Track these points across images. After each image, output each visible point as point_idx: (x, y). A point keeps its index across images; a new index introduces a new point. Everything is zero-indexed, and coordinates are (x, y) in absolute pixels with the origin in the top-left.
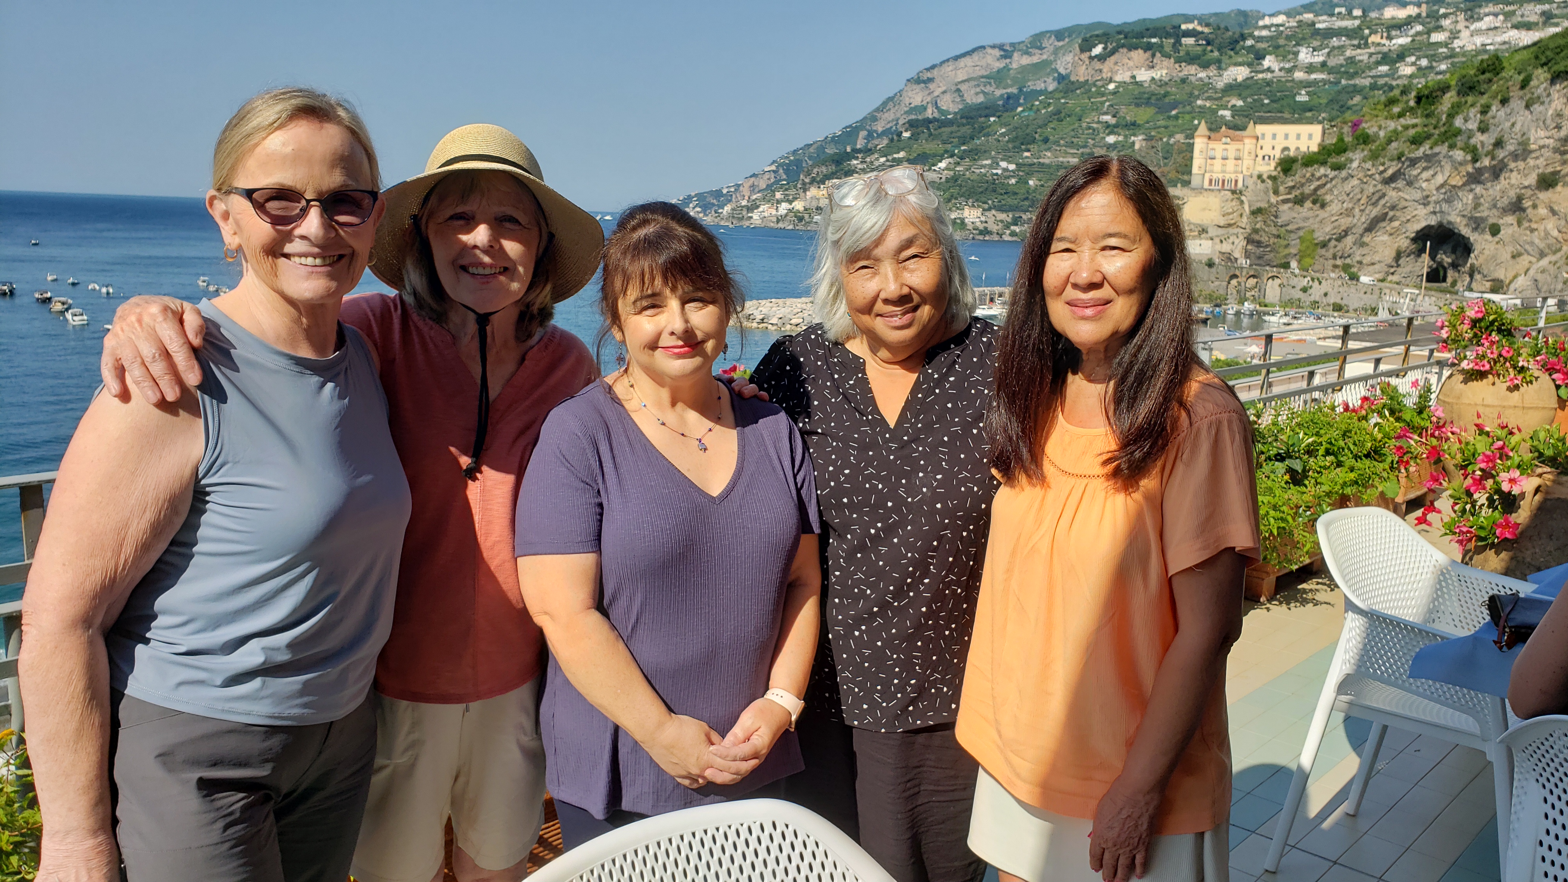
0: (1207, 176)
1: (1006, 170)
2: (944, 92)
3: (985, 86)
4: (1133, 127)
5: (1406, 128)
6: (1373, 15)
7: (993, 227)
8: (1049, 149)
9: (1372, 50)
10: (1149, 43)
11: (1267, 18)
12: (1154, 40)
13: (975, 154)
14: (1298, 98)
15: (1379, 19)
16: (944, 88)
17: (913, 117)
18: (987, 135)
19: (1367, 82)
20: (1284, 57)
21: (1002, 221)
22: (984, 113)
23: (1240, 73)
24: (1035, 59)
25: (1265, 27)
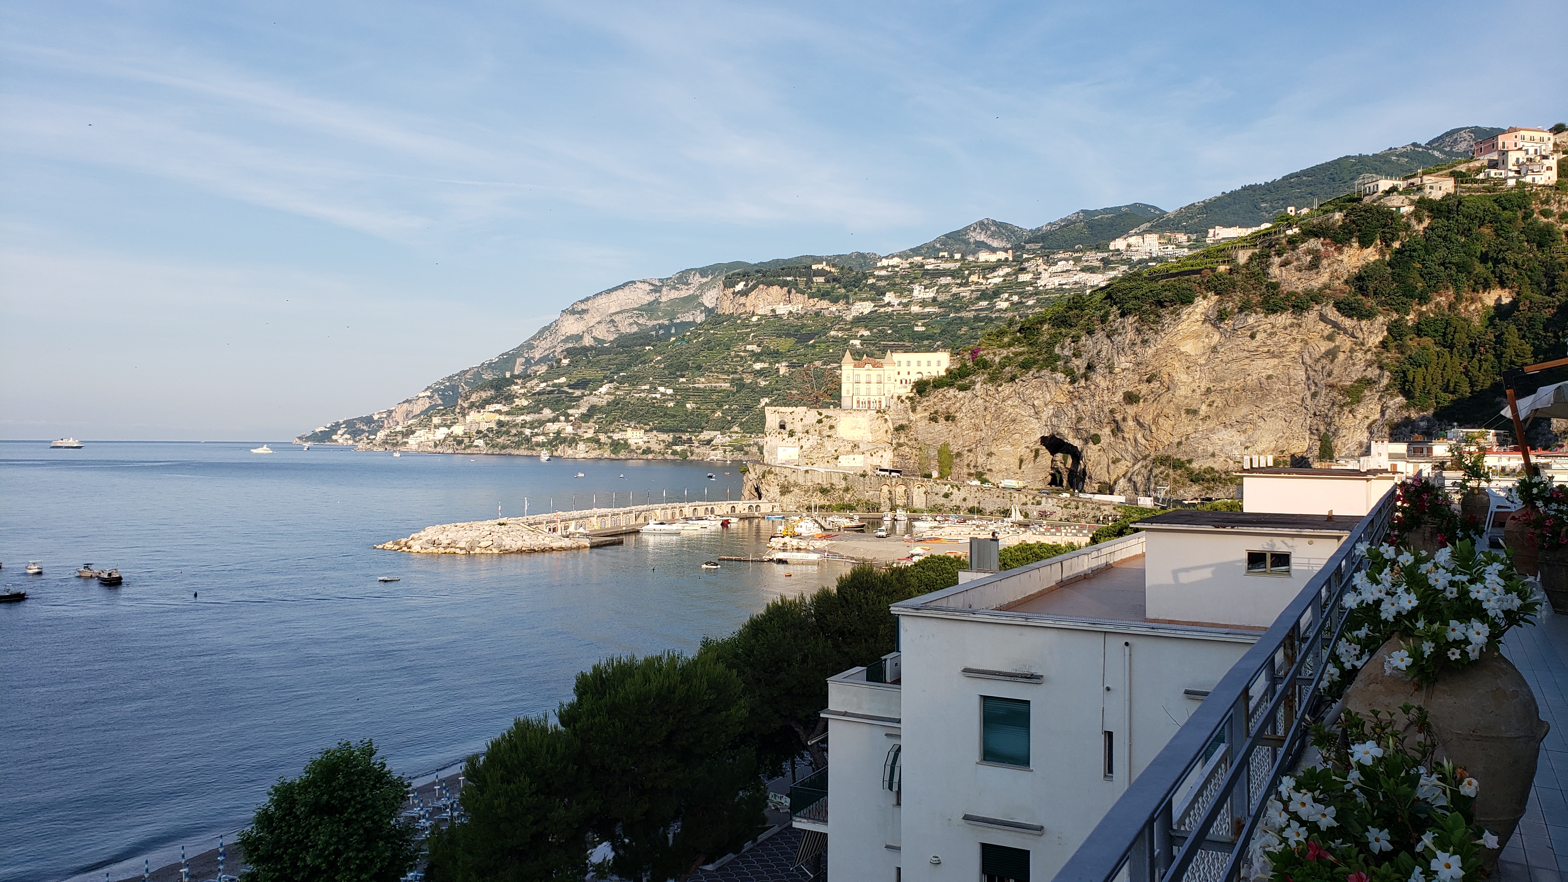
0: (855, 398)
1: (663, 394)
2: (599, 322)
3: (637, 317)
4: (776, 355)
5: (1017, 354)
6: (970, 258)
7: (655, 447)
8: (702, 375)
9: (973, 287)
10: (785, 281)
11: (884, 260)
12: (789, 279)
13: (634, 380)
14: (916, 329)
15: (976, 262)
16: (599, 319)
17: (571, 345)
18: (644, 362)
19: (971, 315)
20: (901, 293)
21: (664, 441)
22: (639, 342)
23: (866, 308)
24: (684, 293)
25: (883, 268)
